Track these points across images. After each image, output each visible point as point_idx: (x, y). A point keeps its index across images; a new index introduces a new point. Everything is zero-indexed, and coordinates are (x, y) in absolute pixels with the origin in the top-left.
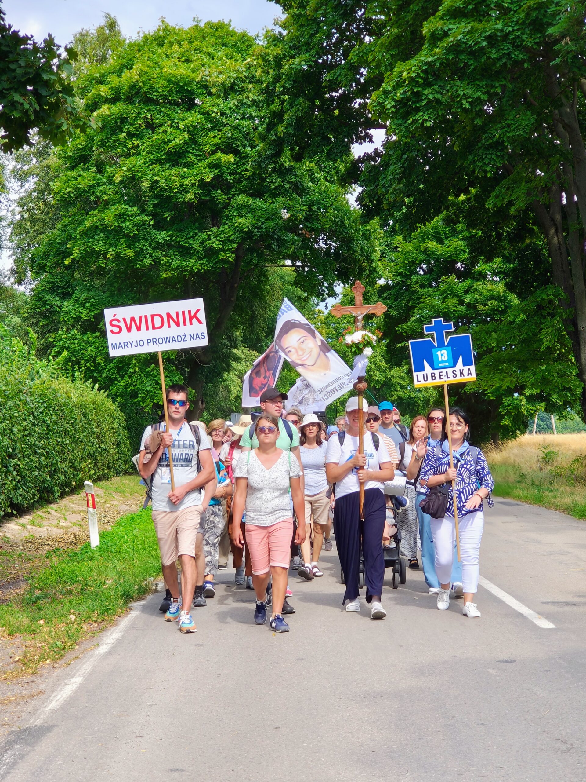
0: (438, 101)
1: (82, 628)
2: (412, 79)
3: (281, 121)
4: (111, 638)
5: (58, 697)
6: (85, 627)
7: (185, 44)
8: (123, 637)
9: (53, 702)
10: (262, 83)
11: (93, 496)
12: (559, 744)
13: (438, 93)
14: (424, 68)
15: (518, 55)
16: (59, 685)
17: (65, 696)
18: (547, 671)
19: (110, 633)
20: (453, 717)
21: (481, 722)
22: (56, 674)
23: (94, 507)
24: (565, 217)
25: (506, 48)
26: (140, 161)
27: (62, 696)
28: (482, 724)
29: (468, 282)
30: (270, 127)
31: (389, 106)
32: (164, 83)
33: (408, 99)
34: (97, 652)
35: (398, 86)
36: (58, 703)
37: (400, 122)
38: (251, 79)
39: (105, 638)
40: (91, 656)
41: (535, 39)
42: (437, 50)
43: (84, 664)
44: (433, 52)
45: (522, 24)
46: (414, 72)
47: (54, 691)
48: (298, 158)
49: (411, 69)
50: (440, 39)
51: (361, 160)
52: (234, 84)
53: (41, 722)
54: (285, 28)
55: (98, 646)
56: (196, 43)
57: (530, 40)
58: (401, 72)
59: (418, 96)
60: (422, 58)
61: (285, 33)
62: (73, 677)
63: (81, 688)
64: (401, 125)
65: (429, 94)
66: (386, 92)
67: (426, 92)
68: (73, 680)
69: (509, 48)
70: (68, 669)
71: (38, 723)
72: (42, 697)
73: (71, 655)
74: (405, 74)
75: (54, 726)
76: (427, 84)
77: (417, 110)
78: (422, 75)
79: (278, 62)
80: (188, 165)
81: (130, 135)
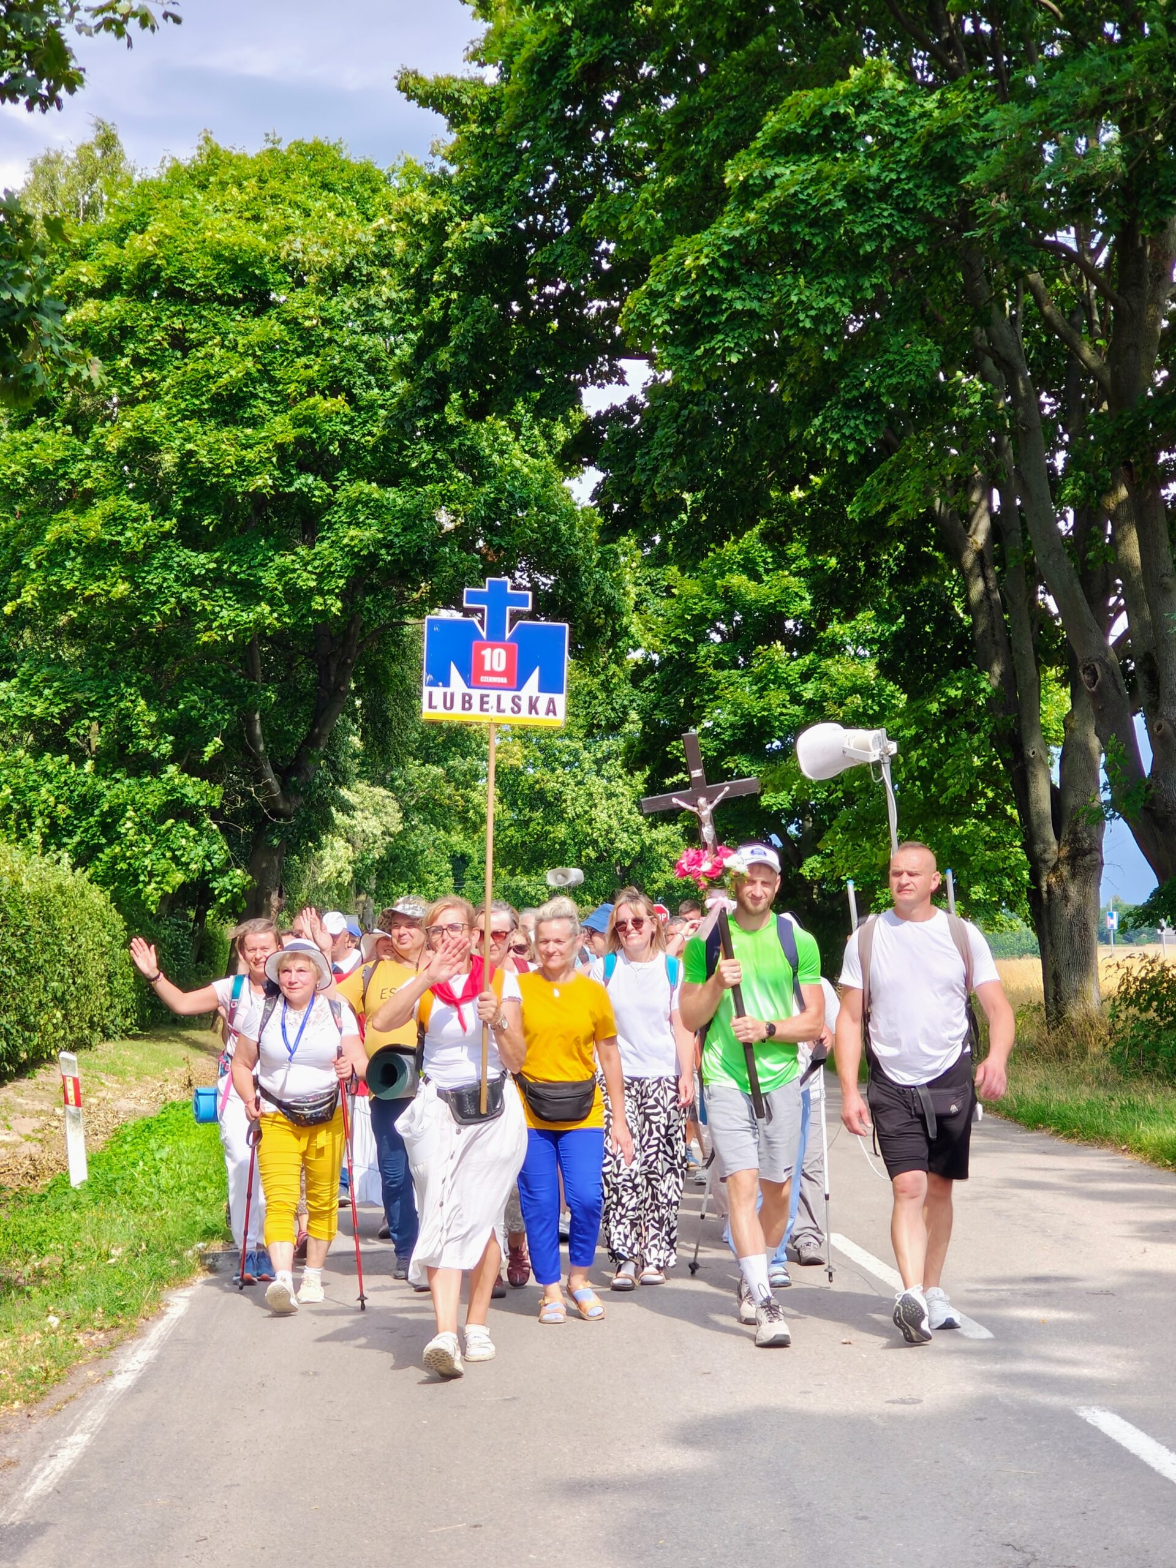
0: (751, 313)
1: (76, 1341)
2: (702, 269)
3: (445, 340)
4: (134, 1360)
5: (47, 1471)
6: (83, 1340)
7: (251, 184)
8: (159, 1358)
9: (38, 1481)
10: (407, 266)
11: (76, 1081)
12: (1010, 1554)
13: (752, 299)
14: (726, 248)
15: (909, 229)
16: (45, 1448)
17: (58, 1469)
18: (981, 1419)
19: (130, 1351)
20: (809, 1504)
21: (861, 1514)
22: (34, 1429)
23: (78, 1104)
24: (997, 536)
25: (886, 214)
26: (157, 412)
27: (53, 1469)
28: (865, 1518)
29: (807, 659)
30: (422, 351)
31: (658, 321)
32: (208, 261)
33: (696, 309)
34: (110, 1388)
35: (676, 282)
36: (47, 1482)
37: (680, 351)
38: (385, 260)
39: (122, 1361)
40: (101, 1395)
41: (940, 197)
42: (752, 216)
43: (88, 1409)
44: (743, 220)
45: (917, 167)
46: (707, 256)
47: (35, 1460)
48: (477, 413)
49: (701, 251)
50: (759, 195)
51: (601, 419)
52: (350, 267)
53: (20, 1516)
54: (453, 162)
55: (111, 1375)
56: (273, 184)
57: (931, 199)
58: (683, 257)
59: (713, 303)
60: (723, 231)
61: (453, 170)
62: (71, 1433)
63: (88, 1454)
64: (681, 357)
65: (737, 299)
66: (653, 295)
67: (729, 295)
68: (71, 1440)
69: (891, 215)
70: (58, 1419)
71: (16, 1518)
72: (15, 1471)
73: (60, 1393)
74: (689, 262)
75: (47, 1524)
76: (732, 279)
77: (714, 330)
78: (722, 263)
79: (437, 228)
80: (255, 422)
81: (139, 362)
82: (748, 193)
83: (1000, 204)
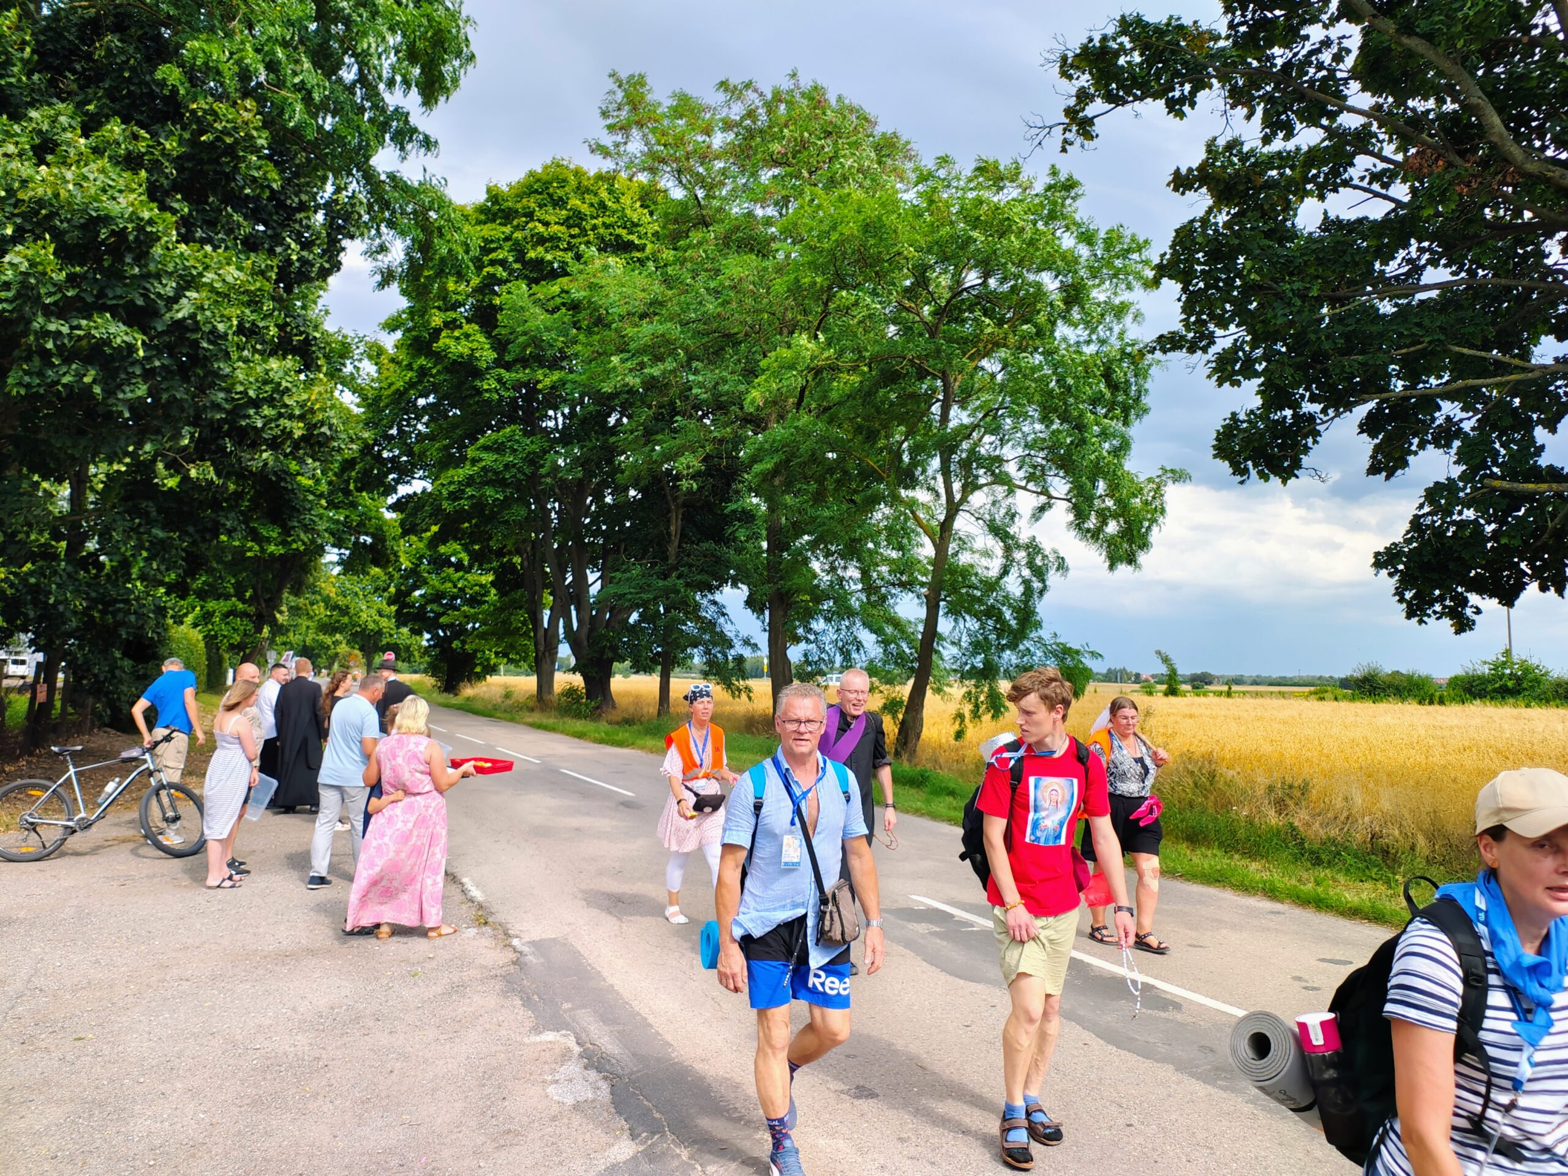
15: (520, 476)
24: (533, 548)
29: (461, 574)
35: (451, 483)
45: (524, 459)
51: (404, 497)
59: (463, 491)
65: (470, 491)
66: (443, 485)
76: (468, 485)
82: (474, 461)
83: (549, 480)
